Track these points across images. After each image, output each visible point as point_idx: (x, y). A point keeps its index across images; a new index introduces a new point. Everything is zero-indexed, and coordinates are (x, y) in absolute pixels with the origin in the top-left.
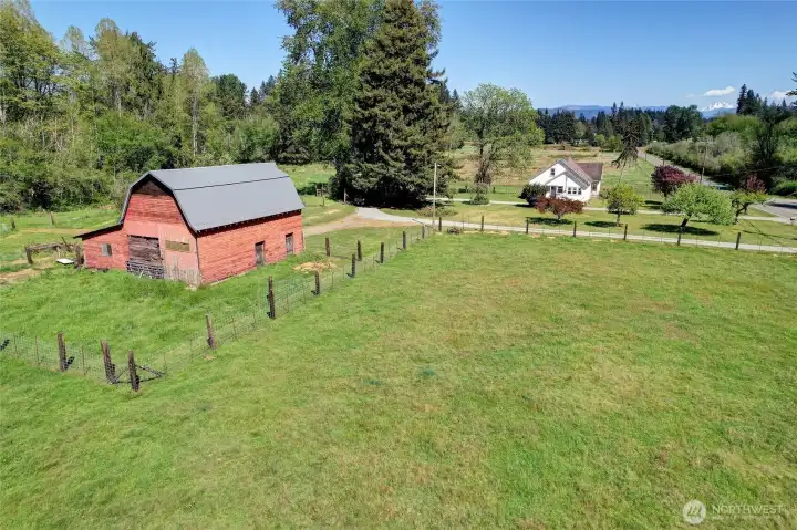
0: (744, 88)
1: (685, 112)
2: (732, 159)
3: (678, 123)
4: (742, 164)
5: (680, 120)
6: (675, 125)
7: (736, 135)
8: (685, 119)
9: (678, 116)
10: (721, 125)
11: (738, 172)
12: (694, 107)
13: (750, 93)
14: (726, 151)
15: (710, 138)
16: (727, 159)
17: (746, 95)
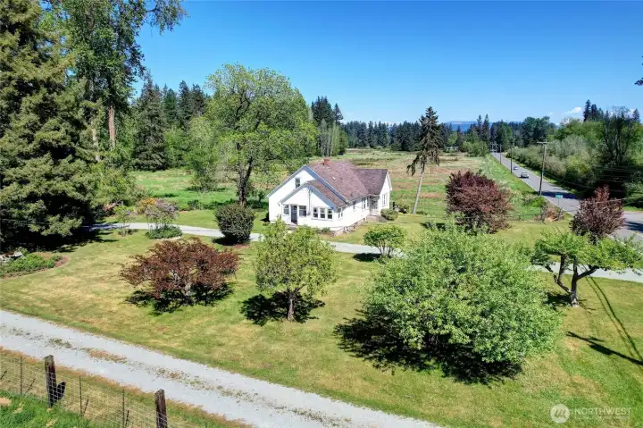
0: (588, 103)
1: (540, 122)
2: (577, 162)
3: (534, 132)
4: (588, 167)
5: (535, 129)
6: (531, 134)
7: (581, 138)
8: (540, 128)
9: (534, 126)
10: (567, 130)
11: (584, 176)
12: (547, 118)
13: (594, 107)
14: (572, 154)
15: (557, 142)
16: (572, 162)
17: (590, 109)
